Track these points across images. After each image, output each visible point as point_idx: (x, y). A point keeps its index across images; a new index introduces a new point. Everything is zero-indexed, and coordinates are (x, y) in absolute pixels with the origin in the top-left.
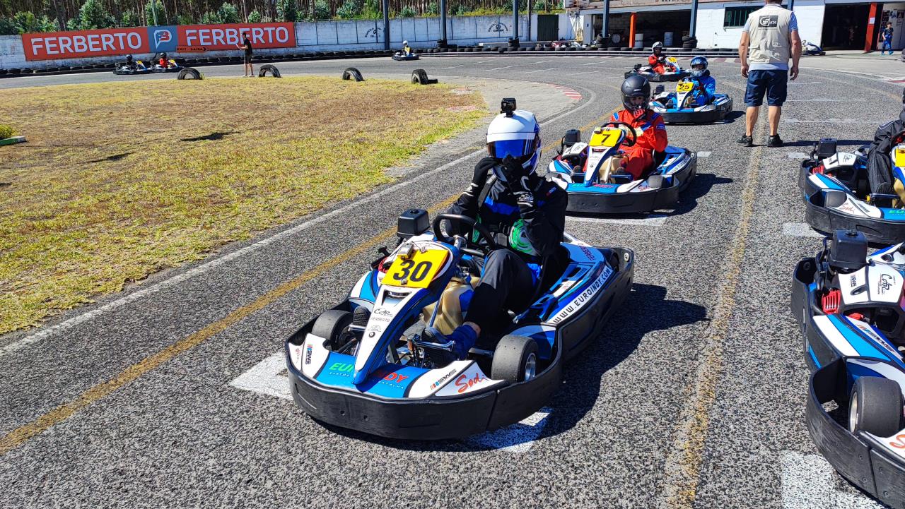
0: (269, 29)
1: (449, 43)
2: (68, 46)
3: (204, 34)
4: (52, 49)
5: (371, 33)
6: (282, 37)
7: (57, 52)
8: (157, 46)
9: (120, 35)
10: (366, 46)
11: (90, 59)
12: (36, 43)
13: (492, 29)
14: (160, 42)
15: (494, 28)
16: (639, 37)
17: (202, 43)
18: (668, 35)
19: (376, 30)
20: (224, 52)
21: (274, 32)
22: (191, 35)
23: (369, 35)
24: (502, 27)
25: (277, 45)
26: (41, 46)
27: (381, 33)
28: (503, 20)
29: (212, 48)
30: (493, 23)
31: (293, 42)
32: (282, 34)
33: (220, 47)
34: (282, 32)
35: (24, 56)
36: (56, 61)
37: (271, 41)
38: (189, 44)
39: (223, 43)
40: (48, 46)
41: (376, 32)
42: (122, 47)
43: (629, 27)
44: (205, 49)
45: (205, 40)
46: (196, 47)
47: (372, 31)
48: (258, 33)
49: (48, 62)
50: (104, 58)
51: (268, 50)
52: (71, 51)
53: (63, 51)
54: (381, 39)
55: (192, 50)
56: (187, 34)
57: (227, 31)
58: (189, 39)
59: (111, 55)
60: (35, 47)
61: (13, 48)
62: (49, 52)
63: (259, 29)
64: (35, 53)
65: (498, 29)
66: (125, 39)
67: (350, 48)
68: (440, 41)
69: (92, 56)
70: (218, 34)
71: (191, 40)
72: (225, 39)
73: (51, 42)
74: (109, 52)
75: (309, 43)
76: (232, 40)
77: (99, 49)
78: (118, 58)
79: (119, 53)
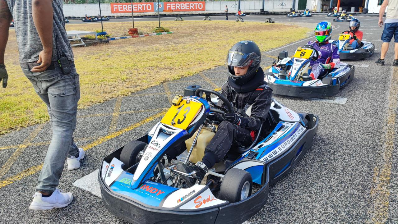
0: (196, 4)
1: (265, 10)
2: (126, 8)
3: (173, 5)
4: (120, 9)
5: (233, 6)
6: (200, 7)
7: (122, 10)
8: (156, 9)
9: (144, 5)
10: (231, 11)
11: (133, 13)
12: (115, 7)
13: (280, 5)
16: (340, 9)
18: (353, 9)
20: (180, 12)
21: (197, 5)
22: (169, 5)
23: (232, 7)
24: (284, 4)
25: (198, 10)
26: (117, 8)
27: (237, 6)
28: (284, 2)
29: (175, 11)
30: (280, 2)
31: (204, 9)
32: (200, 6)
33: (178, 10)
34: (200, 5)
35: (111, 11)
36: (122, 14)
37: (196, 8)
38: (168, 9)
40: (119, 8)
41: (235, 6)
42: (145, 10)
43: (337, 5)
44: (173, 11)
45: (173, 8)
46: (170, 10)
47: (233, 5)
48: (192, 5)
49: (119, 15)
50: (138, 13)
51: (195, 12)
52: (127, 10)
53: (124, 10)
54: (237, 8)
55: (169, 11)
56: (167, 5)
57: (181, 4)
58: (168, 7)
60: (115, 8)
61: (107, 8)
62: (120, 10)
63: (193, 4)
64: (115, 10)
65: (282, 5)
66: (146, 6)
68: (261, 10)
70: (178, 5)
71: (169, 8)
72: (180, 7)
73: (120, 7)
74: (140, 11)
75: (210, 9)
76: (183, 8)
77: (137, 10)
78: (143, 13)
79: (143, 11)
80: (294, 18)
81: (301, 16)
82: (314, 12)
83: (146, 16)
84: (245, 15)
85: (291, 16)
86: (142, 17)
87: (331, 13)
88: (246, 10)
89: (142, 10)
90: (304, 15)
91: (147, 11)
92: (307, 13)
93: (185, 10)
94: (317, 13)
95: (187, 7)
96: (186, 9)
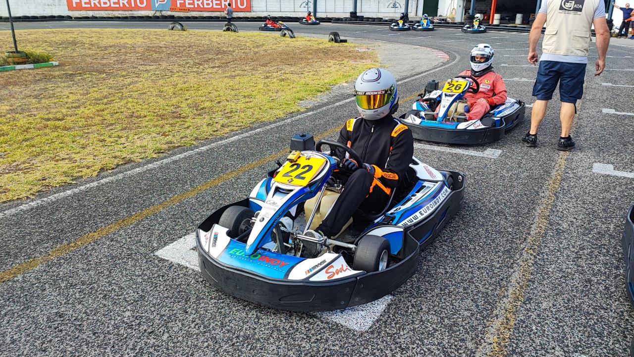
1: (358, 14)
2: (96, 2)
4: (86, 3)
6: (242, 4)
7: (89, 6)
8: (157, 5)
10: (300, 14)
11: (111, 12)
13: (390, 6)
14: (159, 3)
15: (392, 5)
16: (497, 16)
17: (187, 6)
18: (519, 18)
19: (308, 3)
20: (202, 13)
21: (236, 0)
23: (302, 6)
24: (397, 5)
25: (238, 10)
27: (311, 5)
29: (194, 10)
30: (391, 1)
31: (249, 9)
33: (199, 9)
34: (242, 1)
35: (67, 7)
36: (88, 12)
38: (179, 6)
39: (202, 6)
41: (307, 4)
42: (133, 5)
43: (491, 9)
44: (189, 10)
45: (189, 4)
46: (183, 9)
47: (305, 4)
48: (225, 1)
49: (83, 14)
50: (121, 12)
52: (99, 6)
53: (93, 6)
55: (181, 10)
58: (178, 2)
59: (125, 11)
60: (74, 1)
62: (84, 5)
64: (74, 5)
65: (395, 6)
67: (289, 15)
68: (351, 13)
69: (113, 11)
71: (180, 3)
72: (203, 3)
74: (124, 9)
75: (260, 9)
76: (208, 4)
77: (118, 6)
78: (130, 12)
79: (131, 9)
80: (399, 33)
81: (415, 29)
82: (450, 21)
83: (133, 18)
84: (318, 22)
85: (395, 27)
86: (125, 19)
87: (468, 26)
88: (328, 14)
89: (127, 6)
90: (419, 28)
91: (137, 8)
92: (425, 24)
93: (213, 10)
94: (454, 25)
95: (217, 4)
96: (215, 6)
